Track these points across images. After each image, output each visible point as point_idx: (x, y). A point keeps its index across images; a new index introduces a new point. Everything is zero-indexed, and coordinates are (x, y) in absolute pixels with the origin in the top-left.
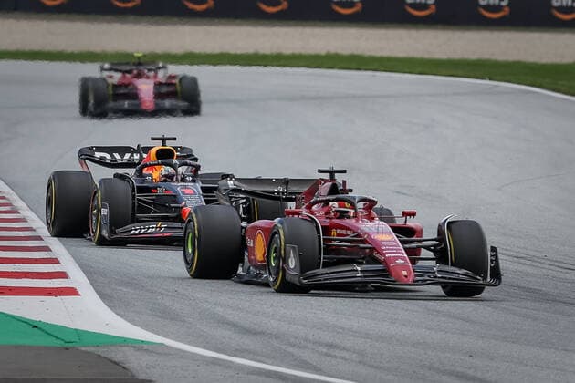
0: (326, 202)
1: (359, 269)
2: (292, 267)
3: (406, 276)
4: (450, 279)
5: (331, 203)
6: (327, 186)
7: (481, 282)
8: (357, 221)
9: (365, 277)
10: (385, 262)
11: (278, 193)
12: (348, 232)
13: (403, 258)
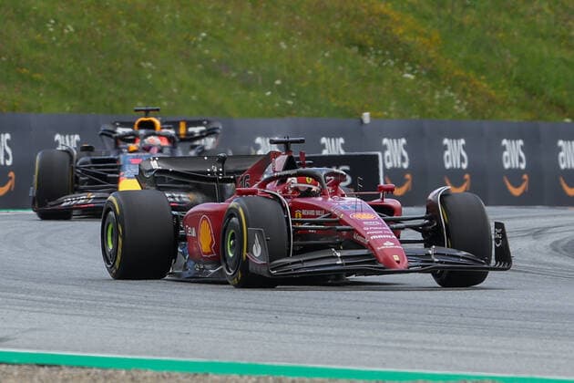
0: (282, 179)
1: (339, 255)
2: (257, 255)
3: (398, 262)
4: (446, 263)
5: (289, 179)
6: (281, 161)
7: (485, 266)
8: (326, 199)
9: (347, 264)
10: (369, 246)
11: (212, 173)
12: (318, 213)
13: (391, 240)
